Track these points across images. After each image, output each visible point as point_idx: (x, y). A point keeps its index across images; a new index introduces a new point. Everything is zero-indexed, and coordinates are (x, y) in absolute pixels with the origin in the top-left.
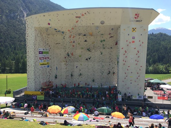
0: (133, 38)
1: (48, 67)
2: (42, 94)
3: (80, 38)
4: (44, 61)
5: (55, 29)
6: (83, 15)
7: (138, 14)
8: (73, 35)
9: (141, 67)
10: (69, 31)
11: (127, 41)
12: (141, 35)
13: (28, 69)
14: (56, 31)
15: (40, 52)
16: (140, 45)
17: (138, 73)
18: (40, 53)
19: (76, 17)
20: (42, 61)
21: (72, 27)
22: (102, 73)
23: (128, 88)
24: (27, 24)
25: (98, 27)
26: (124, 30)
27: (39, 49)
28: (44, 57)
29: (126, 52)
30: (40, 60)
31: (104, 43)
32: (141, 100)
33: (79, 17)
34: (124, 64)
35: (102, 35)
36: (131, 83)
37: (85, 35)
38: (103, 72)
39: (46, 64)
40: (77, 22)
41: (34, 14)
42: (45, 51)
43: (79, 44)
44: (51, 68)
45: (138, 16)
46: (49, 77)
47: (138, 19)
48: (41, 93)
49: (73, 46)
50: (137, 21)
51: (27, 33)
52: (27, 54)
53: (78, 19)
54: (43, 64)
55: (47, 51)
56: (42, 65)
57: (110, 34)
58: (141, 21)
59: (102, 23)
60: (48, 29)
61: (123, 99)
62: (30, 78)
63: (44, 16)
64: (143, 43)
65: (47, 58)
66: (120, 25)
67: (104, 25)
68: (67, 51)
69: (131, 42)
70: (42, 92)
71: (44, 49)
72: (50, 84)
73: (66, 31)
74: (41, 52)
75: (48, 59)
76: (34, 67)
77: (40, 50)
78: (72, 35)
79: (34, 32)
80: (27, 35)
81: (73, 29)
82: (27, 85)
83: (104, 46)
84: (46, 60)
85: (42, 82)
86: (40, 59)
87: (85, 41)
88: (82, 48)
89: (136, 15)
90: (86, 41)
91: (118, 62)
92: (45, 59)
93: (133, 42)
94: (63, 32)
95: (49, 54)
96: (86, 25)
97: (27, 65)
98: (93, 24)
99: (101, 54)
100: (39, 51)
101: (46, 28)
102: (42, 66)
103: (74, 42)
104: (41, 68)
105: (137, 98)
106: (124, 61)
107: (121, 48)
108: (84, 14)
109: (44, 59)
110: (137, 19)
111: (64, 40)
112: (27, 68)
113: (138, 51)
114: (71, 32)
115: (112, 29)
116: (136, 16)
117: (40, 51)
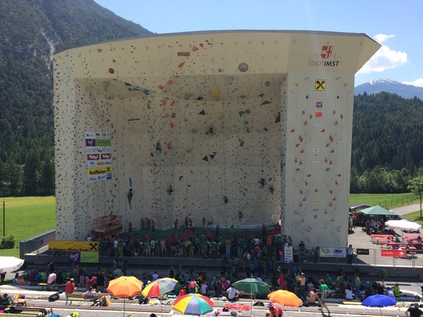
0: (318, 106)
1: (108, 178)
2: (94, 247)
3: (187, 106)
4: (98, 164)
5: (128, 84)
6: (195, 49)
7: (330, 47)
8: (170, 97)
9: (339, 175)
10: (161, 87)
11: (303, 112)
12: (338, 97)
13: (57, 185)
14: (130, 89)
15: (89, 142)
16: (336, 123)
17: (331, 192)
18: (88, 145)
19: (180, 54)
20: (93, 163)
21: (168, 79)
22: (245, 192)
23: (309, 230)
24: (57, 71)
25: (232, 78)
26: (297, 85)
27: (87, 133)
28: (100, 153)
29: (301, 139)
30: (90, 161)
31: (248, 117)
32: (341, 260)
33: (187, 54)
34: (298, 170)
35: (243, 97)
36: (316, 217)
37: (200, 99)
38: (246, 190)
39: (103, 172)
40: (181, 66)
41: (74, 47)
42: (101, 137)
43: (186, 120)
44: (116, 182)
45: (329, 52)
46: (110, 204)
47: (329, 60)
48: (91, 244)
49: (172, 125)
50: (328, 64)
51: (56, 94)
52: (56, 147)
53: (184, 58)
54: (97, 172)
55: (107, 138)
56: (94, 173)
57: (262, 95)
58: (336, 63)
59: (243, 68)
60: (109, 83)
61: (295, 257)
62: (62, 208)
63: (100, 51)
64: (342, 117)
65: (107, 156)
66: (287, 74)
67: (247, 72)
68: (157, 139)
69: (314, 115)
70: (94, 243)
71: (98, 134)
72: (114, 221)
73: (154, 89)
74: (90, 140)
75: (110, 158)
76: (72, 181)
77: (88, 135)
78: (168, 98)
79: (74, 92)
80: (55, 99)
81: (170, 82)
82: (54, 225)
83: (248, 126)
84: (104, 161)
85: (93, 217)
86: (89, 159)
87: (201, 113)
88: (194, 131)
89: (325, 48)
90: (203, 113)
91: (283, 165)
92: (102, 158)
93: (319, 115)
94: (146, 92)
95: (110, 145)
96: (202, 74)
97: (57, 175)
98: (220, 70)
99: (242, 144)
100: (87, 140)
101: (104, 82)
102: (93, 176)
103: (173, 115)
104: (93, 181)
105: (331, 254)
106: (296, 161)
107: (288, 130)
108: (198, 47)
109: (98, 159)
110: (327, 60)
111: (148, 111)
112: (57, 182)
113: (331, 137)
114: (166, 91)
115: (268, 84)
116: (324, 52)
117: (87, 138)
